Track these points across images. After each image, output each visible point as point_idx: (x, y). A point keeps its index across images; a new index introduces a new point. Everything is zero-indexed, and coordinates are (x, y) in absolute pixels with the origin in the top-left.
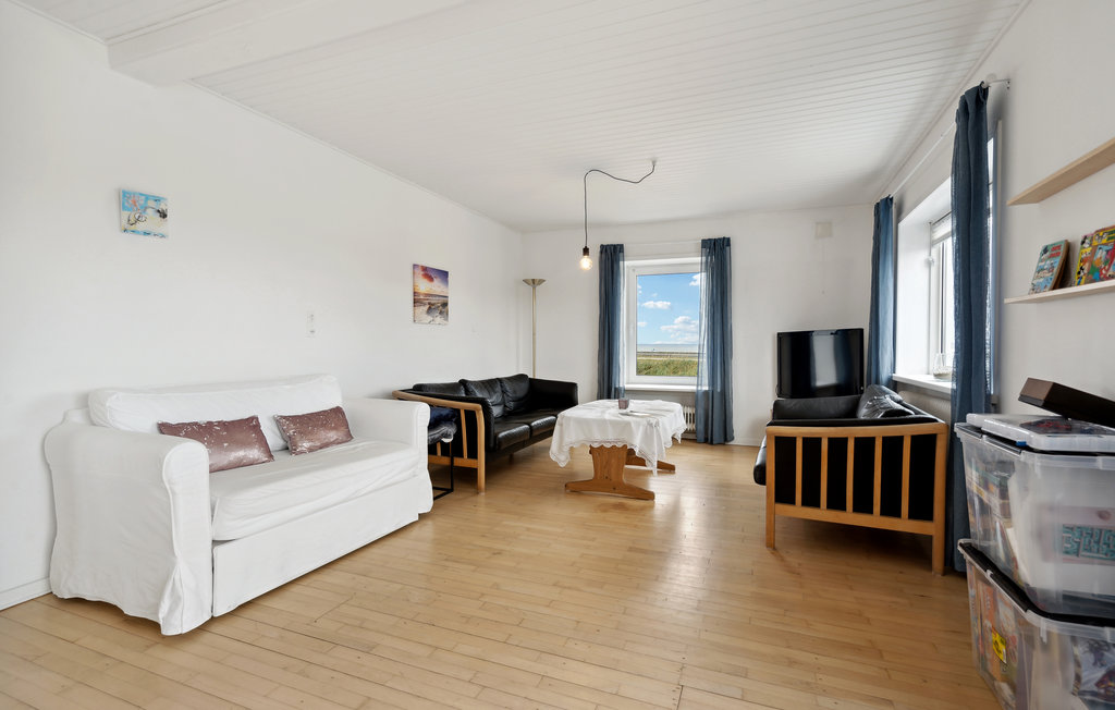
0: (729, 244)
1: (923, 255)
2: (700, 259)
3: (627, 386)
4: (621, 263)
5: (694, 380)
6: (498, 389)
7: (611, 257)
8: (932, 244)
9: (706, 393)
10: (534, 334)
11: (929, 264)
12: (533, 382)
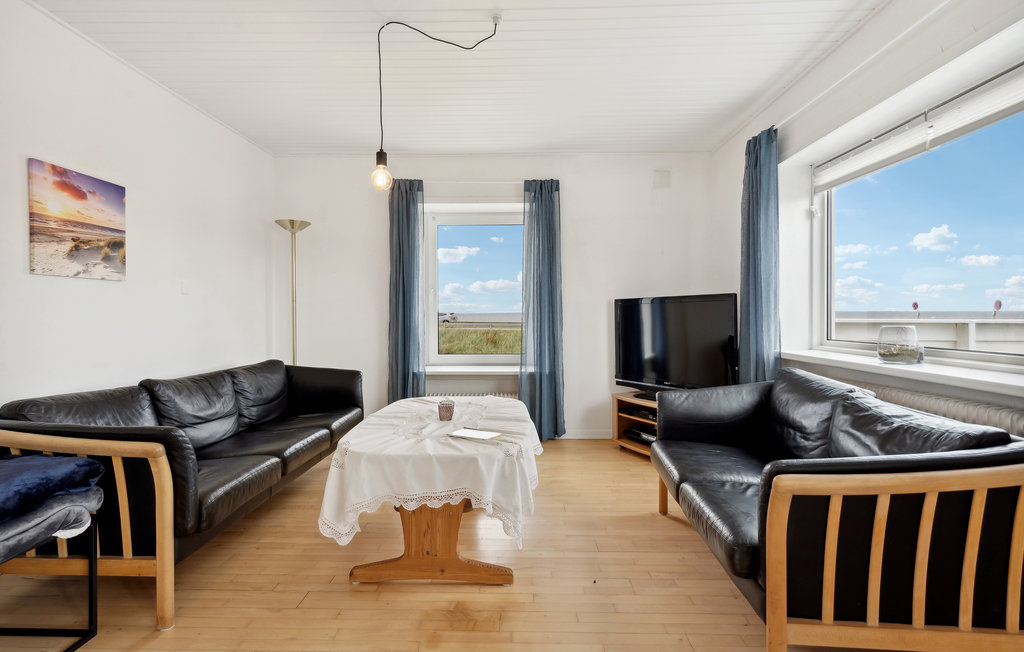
0: (558, 189)
1: (804, 204)
2: (522, 204)
3: (430, 370)
4: (420, 205)
5: (516, 358)
6: (227, 388)
7: (405, 197)
8: (815, 191)
9: (532, 376)
10: (294, 300)
11: (811, 215)
12: (291, 373)
